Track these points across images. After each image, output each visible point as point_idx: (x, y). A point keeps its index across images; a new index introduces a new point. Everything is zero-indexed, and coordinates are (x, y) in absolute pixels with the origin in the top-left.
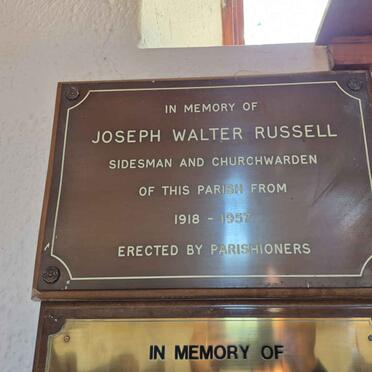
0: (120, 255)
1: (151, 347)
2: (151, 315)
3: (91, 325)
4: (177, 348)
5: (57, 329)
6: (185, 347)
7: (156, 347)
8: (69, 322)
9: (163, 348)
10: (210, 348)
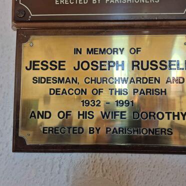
0: (56, 3)
1: (75, 49)
2: (74, 34)
3: (43, 38)
4: (88, 49)
5: (26, 40)
6: (92, 49)
7: (77, 49)
8: (32, 37)
9: (81, 49)
10: (104, 49)
